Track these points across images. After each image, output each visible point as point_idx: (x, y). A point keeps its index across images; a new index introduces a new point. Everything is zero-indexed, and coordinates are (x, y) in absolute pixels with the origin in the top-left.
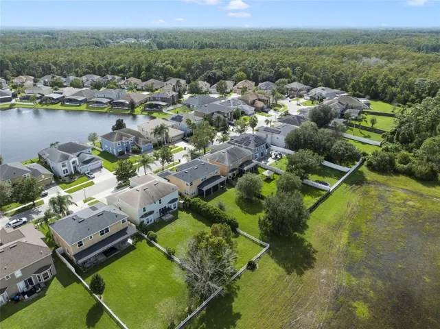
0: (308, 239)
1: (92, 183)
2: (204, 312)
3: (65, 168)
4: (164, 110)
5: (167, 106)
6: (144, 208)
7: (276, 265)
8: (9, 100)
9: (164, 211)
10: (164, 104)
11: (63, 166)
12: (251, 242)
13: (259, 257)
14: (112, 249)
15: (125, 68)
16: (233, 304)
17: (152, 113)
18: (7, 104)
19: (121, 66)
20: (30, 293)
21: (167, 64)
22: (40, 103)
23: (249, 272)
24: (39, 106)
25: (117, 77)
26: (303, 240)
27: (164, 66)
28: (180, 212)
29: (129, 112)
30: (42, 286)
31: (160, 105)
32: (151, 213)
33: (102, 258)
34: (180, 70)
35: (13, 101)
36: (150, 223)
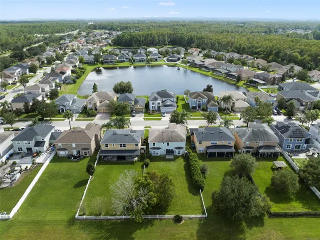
0: (247, 235)
1: (160, 119)
2: (119, 221)
3: (153, 105)
4: (259, 88)
5: (264, 84)
6: (154, 143)
7: (194, 232)
8: (175, 61)
9: (169, 152)
10: (262, 82)
11: (153, 104)
12: (199, 204)
13: (191, 218)
14: (123, 158)
15: (261, 51)
16: (138, 231)
17: (249, 87)
18: (173, 63)
19: (259, 50)
20: (75, 157)
21: (295, 52)
22: (190, 66)
23: (172, 221)
24: (188, 68)
25: (249, 57)
26: (242, 232)
27: (292, 53)
28: (180, 158)
29: (234, 83)
30: (82, 157)
31: (258, 82)
32: (159, 148)
33: (115, 159)
34: (305, 59)
35: (177, 62)
36: (156, 155)
